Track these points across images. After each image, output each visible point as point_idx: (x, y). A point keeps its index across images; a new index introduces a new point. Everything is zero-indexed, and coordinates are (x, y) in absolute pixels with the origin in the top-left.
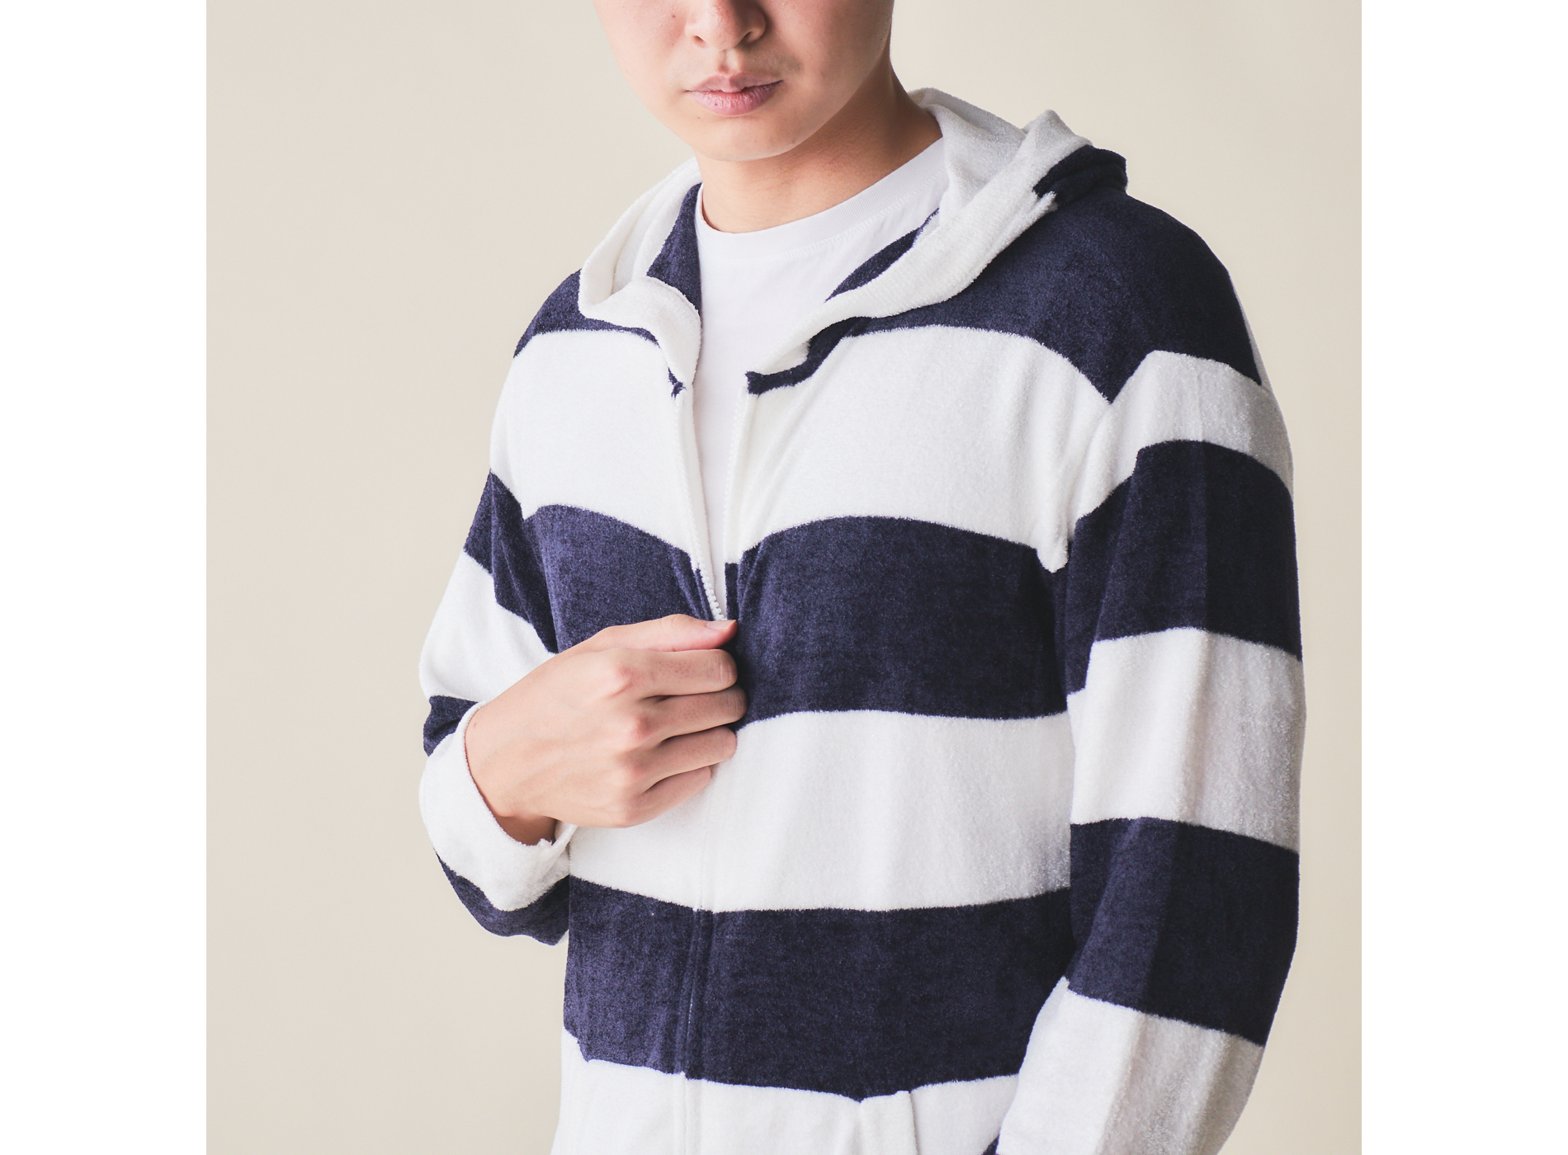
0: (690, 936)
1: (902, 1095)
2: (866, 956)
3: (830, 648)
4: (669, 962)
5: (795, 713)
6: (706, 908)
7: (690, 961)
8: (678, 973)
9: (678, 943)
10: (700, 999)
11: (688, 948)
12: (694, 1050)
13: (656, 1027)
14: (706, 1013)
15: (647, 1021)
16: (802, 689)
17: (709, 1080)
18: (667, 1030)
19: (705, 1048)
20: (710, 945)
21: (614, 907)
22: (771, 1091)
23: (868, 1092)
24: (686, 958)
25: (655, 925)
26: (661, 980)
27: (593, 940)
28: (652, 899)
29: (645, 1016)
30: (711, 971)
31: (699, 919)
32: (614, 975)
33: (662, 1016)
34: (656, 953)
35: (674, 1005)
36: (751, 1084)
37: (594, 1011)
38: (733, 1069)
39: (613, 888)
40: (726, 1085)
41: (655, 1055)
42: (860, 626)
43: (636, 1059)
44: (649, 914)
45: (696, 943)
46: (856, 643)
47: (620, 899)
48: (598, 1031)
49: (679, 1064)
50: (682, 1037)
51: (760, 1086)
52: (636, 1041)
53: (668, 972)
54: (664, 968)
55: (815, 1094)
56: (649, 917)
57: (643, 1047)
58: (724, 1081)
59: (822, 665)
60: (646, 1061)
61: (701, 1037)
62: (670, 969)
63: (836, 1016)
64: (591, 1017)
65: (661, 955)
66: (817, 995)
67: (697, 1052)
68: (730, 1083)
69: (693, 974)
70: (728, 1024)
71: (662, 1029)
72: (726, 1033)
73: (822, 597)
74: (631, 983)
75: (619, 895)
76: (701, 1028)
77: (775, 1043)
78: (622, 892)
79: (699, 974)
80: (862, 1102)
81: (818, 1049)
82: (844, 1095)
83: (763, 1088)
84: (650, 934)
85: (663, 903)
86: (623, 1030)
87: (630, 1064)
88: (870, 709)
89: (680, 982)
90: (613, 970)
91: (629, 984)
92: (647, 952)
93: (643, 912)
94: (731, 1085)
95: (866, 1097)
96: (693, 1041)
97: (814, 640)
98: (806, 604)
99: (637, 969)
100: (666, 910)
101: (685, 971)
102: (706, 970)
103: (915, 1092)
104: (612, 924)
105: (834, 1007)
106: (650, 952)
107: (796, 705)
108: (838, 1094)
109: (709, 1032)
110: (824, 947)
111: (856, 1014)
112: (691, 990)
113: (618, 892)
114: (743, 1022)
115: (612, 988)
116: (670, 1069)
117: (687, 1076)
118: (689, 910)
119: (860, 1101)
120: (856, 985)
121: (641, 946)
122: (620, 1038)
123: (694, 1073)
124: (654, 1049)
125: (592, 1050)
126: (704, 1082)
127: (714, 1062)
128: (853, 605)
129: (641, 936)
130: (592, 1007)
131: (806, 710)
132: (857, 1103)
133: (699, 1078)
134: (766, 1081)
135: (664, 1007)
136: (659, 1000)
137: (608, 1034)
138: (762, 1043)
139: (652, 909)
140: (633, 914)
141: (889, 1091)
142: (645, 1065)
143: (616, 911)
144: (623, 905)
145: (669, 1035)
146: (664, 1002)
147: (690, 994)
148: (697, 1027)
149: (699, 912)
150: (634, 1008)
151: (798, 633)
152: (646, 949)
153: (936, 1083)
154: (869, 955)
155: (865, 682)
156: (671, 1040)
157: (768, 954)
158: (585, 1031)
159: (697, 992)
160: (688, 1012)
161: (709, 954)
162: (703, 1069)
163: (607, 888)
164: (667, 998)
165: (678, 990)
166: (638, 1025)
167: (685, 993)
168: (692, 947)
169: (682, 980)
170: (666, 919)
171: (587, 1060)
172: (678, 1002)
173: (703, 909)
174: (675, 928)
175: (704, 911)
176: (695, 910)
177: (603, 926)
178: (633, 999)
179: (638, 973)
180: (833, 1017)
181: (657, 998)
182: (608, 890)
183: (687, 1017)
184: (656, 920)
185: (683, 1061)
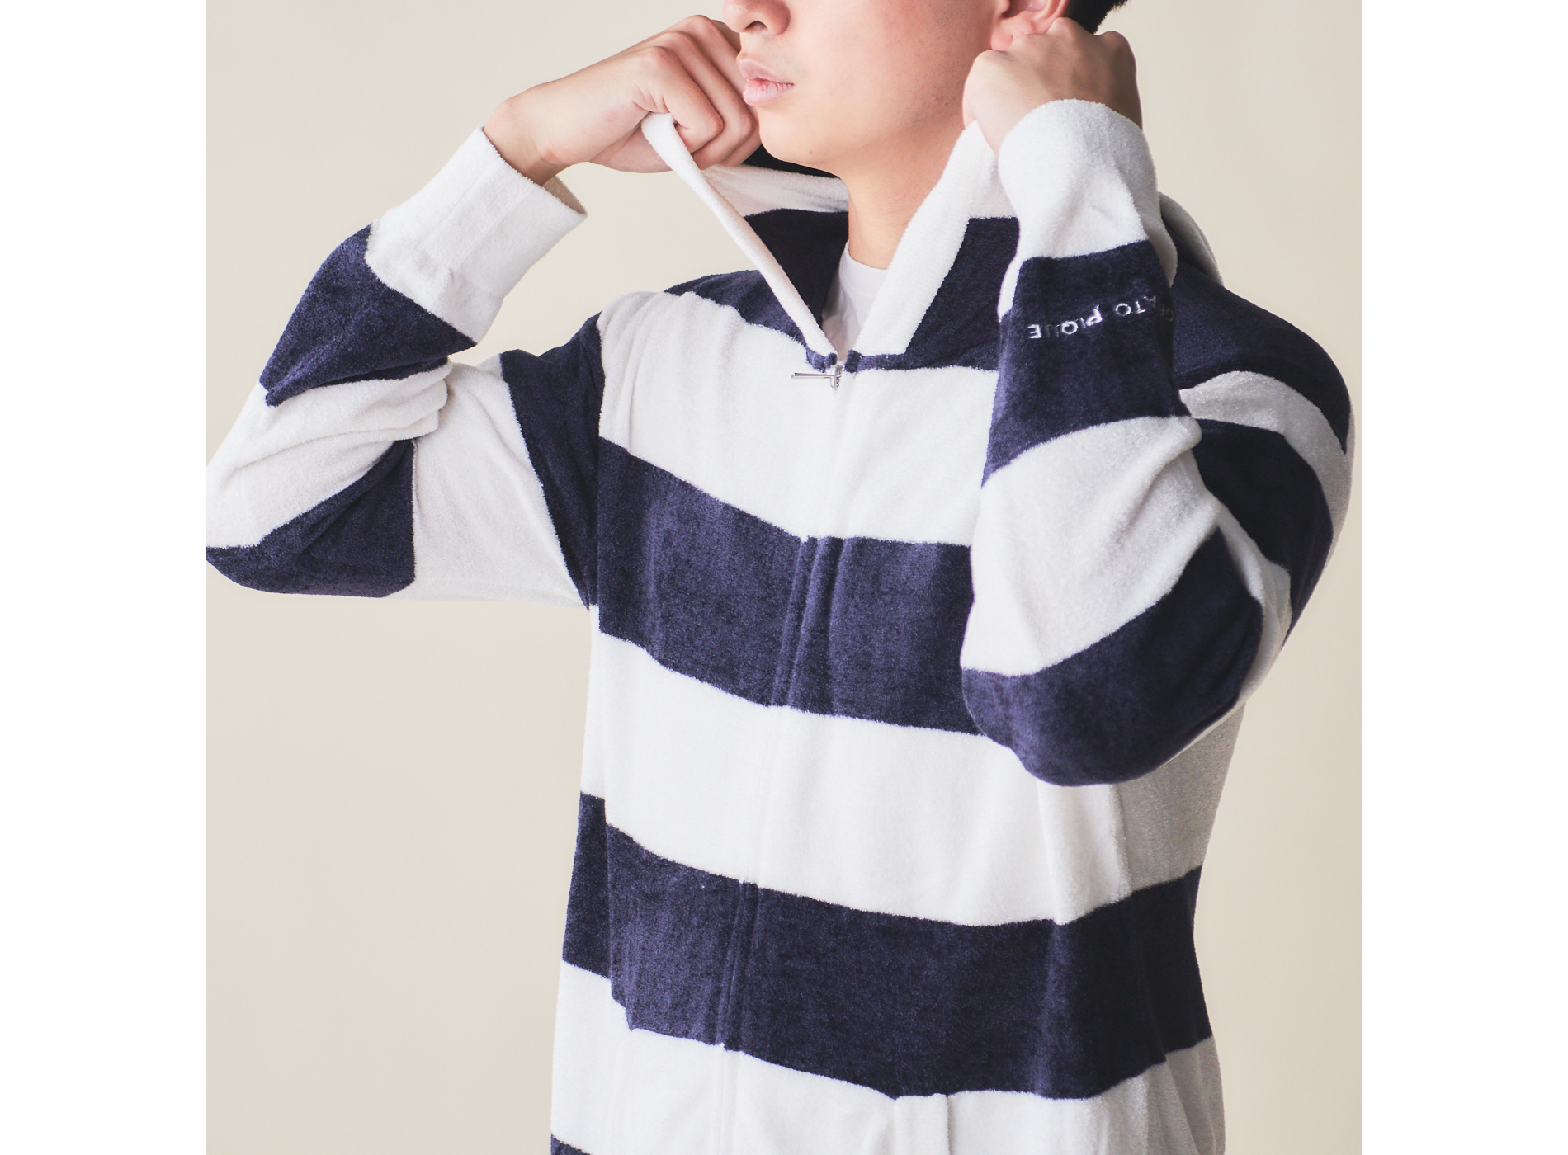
0: (735, 908)
1: (938, 1098)
2: (914, 961)
3: (895, 664)
4: (715, 934)
5: (857, 719)
6: (751, 881)
7: (734, 933)
8: (723, 945)
9: (723, 915)
10: (742, 971)
11: (733, 920)
12: (734, 1022)
13: (700, 999)
14: (747, 986)
15: (691, 992)
16: (866, 698)
17: (747, 1053)
18: (711, 1001)
19: (744, 1021)
20: (754, 918)
21: (669, 878)
22: (807, 1077)
23: (904, 1091)
24: (731, 930)
25: (705, 898)
26: (706, 952)
27: (646, 909)
28: (703, 872)
29: (690, 987)
30: (755, 945)
31: (745, 891)
32: (665, 946)
33: (707, 988)
34: (703, 924)
35: (718, 978)
36: (789, 1066)
37: (643, 980)
38: (771, 1047)
39: (670, 859)
40: (763, 1062)
41: (698, 1027)
42: (925, 647)
43: (677, 1030)
44: (699, 887)
45: (741, 915)
46: (919, 663)
47: (675, 871)
48: (645, 1001)
49: (720, 1035)
50: (724, 1008)
51: (797, 1069)
52: (678, 1013)
53: (713, 944)
54: (710, 940)
55: (851, 1085)
56: (699, 889)
57: (685, 1019)
58: (762, 1058)
59: (886, 680)
60: (687, 1032)
61: (741, 1008)
62: (715, 940)
63: (879, 1015)
64: (639, 986)
65: (707, 927)
66: (861, 991)
67: (736, 1024)
68: (767, 1061)
69: (736, 946)
70: (770, 1001)
71: (706, 1001)
72: (768, 1009)
73: (892, 615)
74: (680, 954)
75: (674, 867)
76: (742, 1000)
77: (815, 1030)
78: (678, 864)
79: (741, 946)
80: (898, 1099)
81: (858, 1043)
82: (880, 1091)
83: (800, 1072)
84: (700, 906)
85: (714, 876)
86: (669, 1001)
87: (671, 1035)
88: (932, 727)
89: (725, 954)
90: (664, 941)
91: (677, 956)
92: (696, 924)
93: (693, 884)
94: (768, 1063)
95: (902, 1095)
96: (732, 1013)
97: (880, 654)
98: (876, 617)
99: (686, 940)
100: (716, 883)
101: (729, 943)
102: (749, 942)
103: (952, 1097)
104: (668, 896)
105: (877, 1006)
106: (698, 923)
107: (859, 712)
108: (874, 1089)
109: (751, 1005)
110: (872, 947)
111: (899, 1015)
112: (734, 962)
113: (674, 864)
114: (787, 1003)
115: (662, 959)
116: (711, 1040)
117: (725, 1047)
118: (735, 882)
119: (895, 1099)
120: (901, 988)
121: (690, 918)
122: (665, 1009)
123: (732, 1045)
124: (698, 1020)
125: (638, 1019)
126: (741, 1054)
127: (752, 1037)
128: (919, 627)
129: (691, 908)
130: (640, 976)
131: (869, 719)
132: (892, 1100)
133: (737, 1049)
134: (803, 1066)
135: (709, 979)
136: (703, 972)
137: (655, 1004)
138: (803, 1027)
139: (703, 882)
140: (685, 886)
141: (926, 1092)
142: (686, 1037)
143: (671, 883)
144: (678, 877)
145: (713, 1007)
146: (708, 974)
147: (732, 966)
148: (738, 999)
149: (745, 885)
150: (681, 979)
151: (865, 643)
152: (695, 921)
153: (974, 1090)
154: (917, 961)
155: (927, 702)
156: (714, 1011)
157: (819, 943)
158: (633, 1001)
159: (740, 964)
160: (730, 983)
161: (752, 927)
162: (742, 1041)
163: (664, 859)
164: (712, 970)
165: (722, 962)
166: (682, 996)
167: (728, 965)
168: (737, 919)
169: (726, 952)
170: (716, 892)
171: (631, 1028)
172: (721, 974)
173: (748, 881)
174: (722, 900)
175: (749, 883)
176: (741, 882)
177: (657, 896)
178: (681, 970)
179: (686, 945)
180: (876, 1015)
181: (702, 969)
182: (665, 860)
183: (729, 988)
184: (706, 892)
185: (722, 1032)
